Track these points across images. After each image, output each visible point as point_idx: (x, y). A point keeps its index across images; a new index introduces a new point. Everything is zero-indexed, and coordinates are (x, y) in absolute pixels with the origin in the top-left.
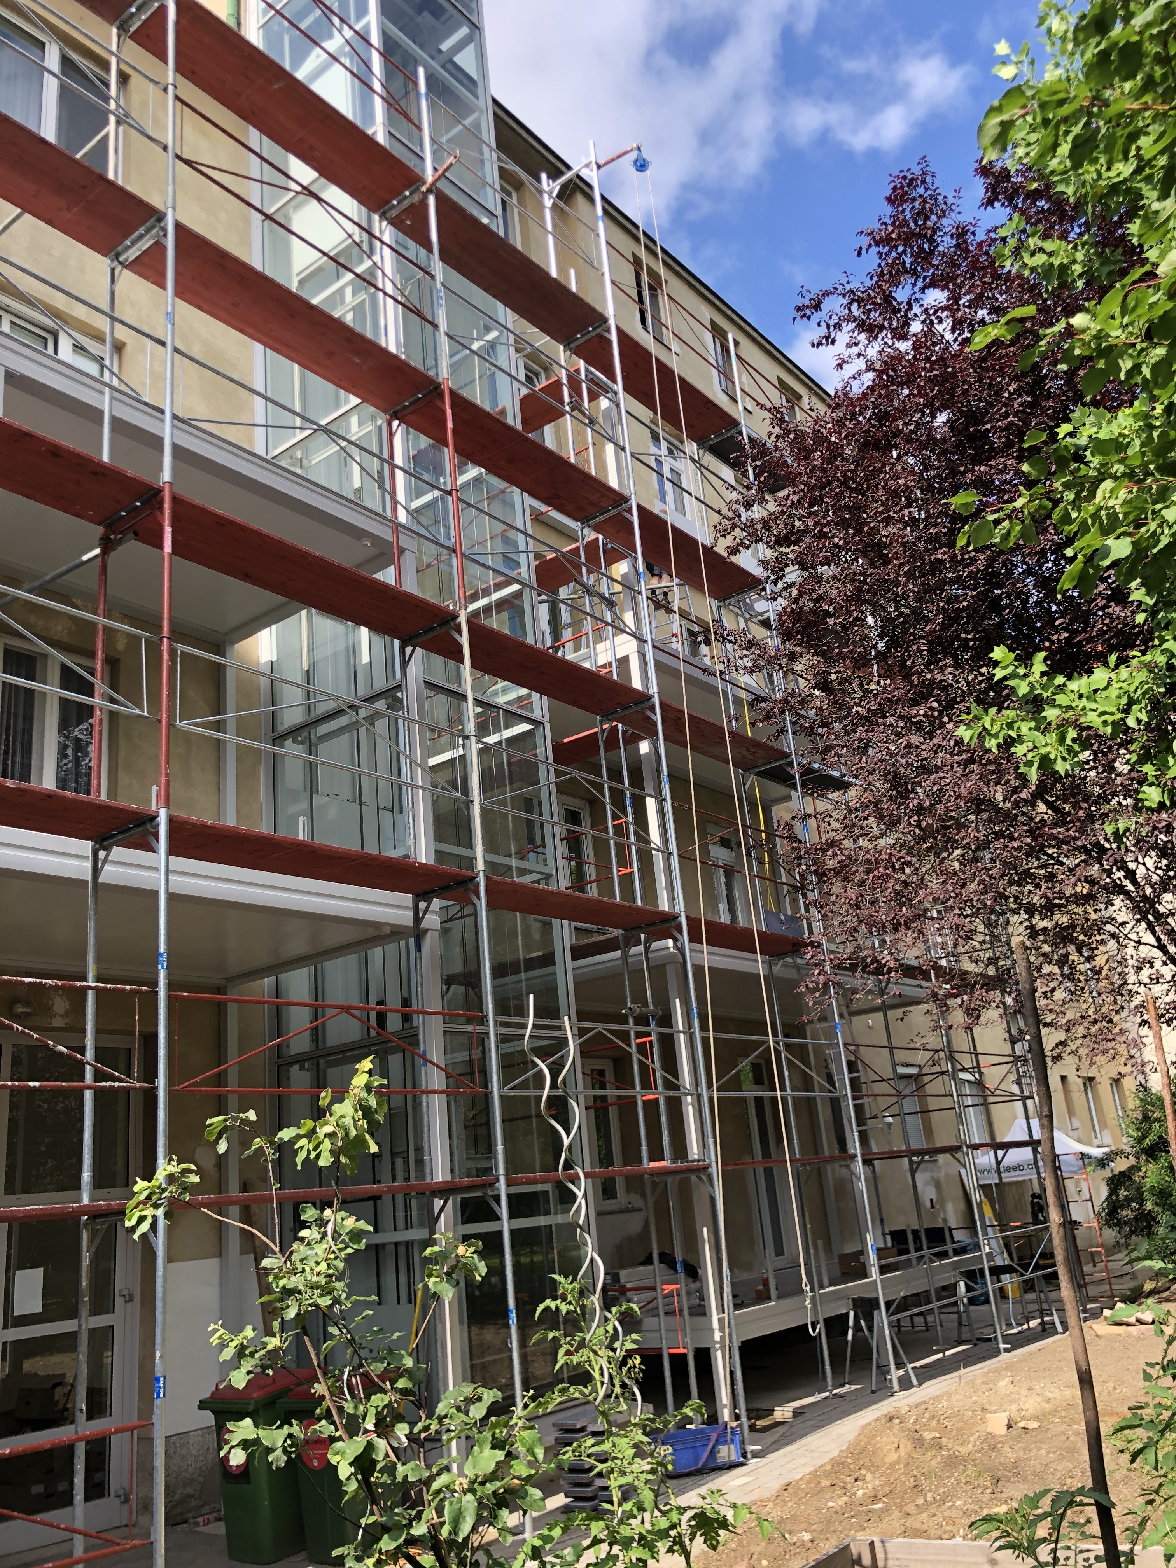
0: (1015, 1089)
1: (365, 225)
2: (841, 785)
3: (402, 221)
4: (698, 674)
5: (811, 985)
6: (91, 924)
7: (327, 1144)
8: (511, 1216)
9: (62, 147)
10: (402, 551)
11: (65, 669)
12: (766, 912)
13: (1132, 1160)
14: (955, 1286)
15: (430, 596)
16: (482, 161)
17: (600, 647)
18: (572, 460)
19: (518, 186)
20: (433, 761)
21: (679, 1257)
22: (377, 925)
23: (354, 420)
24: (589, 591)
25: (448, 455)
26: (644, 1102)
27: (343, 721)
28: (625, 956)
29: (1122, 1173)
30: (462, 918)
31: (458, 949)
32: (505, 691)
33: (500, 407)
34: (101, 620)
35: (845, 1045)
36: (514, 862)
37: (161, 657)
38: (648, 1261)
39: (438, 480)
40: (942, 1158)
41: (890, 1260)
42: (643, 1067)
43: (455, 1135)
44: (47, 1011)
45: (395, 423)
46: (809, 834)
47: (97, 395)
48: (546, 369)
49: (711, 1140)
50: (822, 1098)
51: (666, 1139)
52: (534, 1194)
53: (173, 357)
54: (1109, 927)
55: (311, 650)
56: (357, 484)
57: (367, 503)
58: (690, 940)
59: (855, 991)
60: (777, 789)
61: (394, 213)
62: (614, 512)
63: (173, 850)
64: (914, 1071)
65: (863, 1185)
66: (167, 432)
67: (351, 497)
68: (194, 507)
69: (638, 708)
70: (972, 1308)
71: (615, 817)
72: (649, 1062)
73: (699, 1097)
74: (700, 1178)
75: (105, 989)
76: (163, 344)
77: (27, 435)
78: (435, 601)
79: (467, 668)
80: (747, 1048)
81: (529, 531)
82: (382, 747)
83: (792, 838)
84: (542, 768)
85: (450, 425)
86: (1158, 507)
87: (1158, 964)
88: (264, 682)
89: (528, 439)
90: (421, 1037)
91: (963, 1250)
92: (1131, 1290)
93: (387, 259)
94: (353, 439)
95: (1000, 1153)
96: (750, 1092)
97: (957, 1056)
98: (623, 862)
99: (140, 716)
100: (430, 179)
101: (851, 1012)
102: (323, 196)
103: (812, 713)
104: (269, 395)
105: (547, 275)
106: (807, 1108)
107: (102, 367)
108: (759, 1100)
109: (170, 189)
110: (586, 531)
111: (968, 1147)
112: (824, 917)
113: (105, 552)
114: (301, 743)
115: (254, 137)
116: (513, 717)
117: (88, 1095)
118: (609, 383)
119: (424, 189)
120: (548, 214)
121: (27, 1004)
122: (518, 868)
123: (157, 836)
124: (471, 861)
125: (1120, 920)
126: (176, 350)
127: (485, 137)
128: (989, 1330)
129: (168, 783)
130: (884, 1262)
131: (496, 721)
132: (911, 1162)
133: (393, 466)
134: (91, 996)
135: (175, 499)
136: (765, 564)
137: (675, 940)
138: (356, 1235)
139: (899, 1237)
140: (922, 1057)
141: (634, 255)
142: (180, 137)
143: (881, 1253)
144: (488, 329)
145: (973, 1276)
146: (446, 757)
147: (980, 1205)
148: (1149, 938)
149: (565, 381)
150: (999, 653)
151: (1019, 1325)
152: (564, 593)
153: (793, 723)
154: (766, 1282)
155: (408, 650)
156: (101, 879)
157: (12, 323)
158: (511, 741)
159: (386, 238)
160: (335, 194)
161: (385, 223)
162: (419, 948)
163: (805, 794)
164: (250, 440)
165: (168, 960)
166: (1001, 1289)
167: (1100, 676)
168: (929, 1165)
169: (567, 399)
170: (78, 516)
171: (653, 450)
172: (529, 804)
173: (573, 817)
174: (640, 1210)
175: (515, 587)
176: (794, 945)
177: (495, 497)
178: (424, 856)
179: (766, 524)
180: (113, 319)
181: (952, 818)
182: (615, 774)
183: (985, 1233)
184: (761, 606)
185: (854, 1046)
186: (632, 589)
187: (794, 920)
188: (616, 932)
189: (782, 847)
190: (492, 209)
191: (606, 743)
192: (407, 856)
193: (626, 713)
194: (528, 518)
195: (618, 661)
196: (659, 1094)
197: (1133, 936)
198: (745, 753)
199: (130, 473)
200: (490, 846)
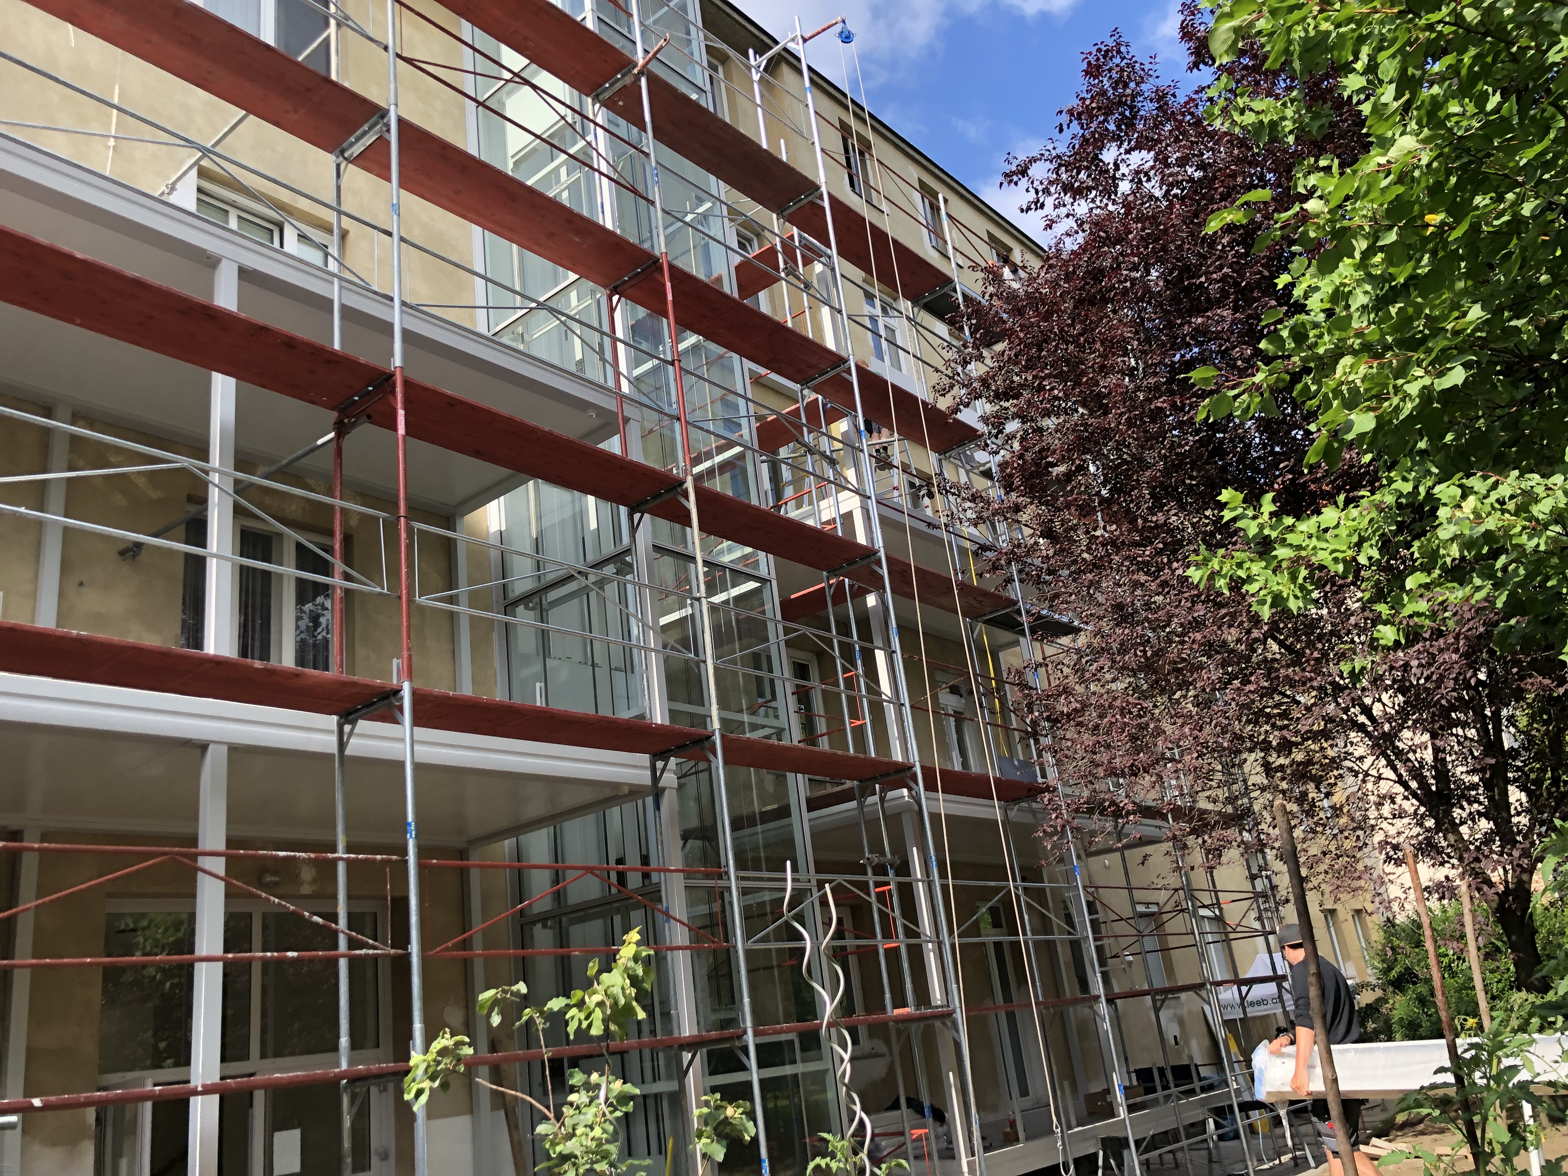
0: (1257, 925)
1: (577, 108)
2: (1070, 630)
3: (616, 103)
4: (923, 527)
5: (1049, 830)
6: (339, 796)
7: (598, 1014)
8: (760, 1066)
9: (282, 50)
10: (626, 420)
11: (299, 546)
12: (999, 757)
13: (1379, 993)
14: (1203, 1123)
15: (653, 463)
16: (689, 42)
17: (824, 504)
18: (790, 324)
19: (724, 59)
20: (664, 621)
21: (926, 1104)
22: (615, 785)
23: (573, 295)
24: (811, 451)
25: (666, 326)
26: (886, 950)
27: (572, 586)
28: (861, 805)
29: (1368, 1006)
30: (696, 773)
31: (692, 805)
32: (730, 550)
33: (715, 275)
34: (337, 502)
35: (1084, 887)
36: (746, 718)
37: (399, 535)
38: (896, 1106)
39: (657, 347)
40: (1183, 996)
41: (1139, 1099)
42: (883, 916)
43: (699, 987)
44: (295, 878)
45: (615, 298)
46: (1039, 682)
47: (326, 285)
48: (758, 235)
49: (954, 986)
50: (1062, 941)
51: (909, 986)
52: (779, 1044)
53: (399, 247)
54: (1347, 763)
55: (539, 518)
56: (579, 356)
57: (589, 374)
58: (926, 789)
59: (1093, 834)
60: (1005, 636)
61: (606, 95)
62: (832, 373)
63: (418, 721)
64: (1154, 909)
65: (1107, 1025)
66: (397, 318)
67: (573, 369)
68: (425, 389)
69: (865, 563)
70: (1222, 1144)
71: (845, 670)
72: (889, 911)
73: (940, 944)
74: (944, 1024)
75: (356, 859)
76: (390, 234)
77: (263, 330)
78: (657, 467)
79: (694, 533)
80: (985, 894)
81: (749, 396)
82: (613, 611)
83: (1023, 685)
84: (771, 626)
85: (670, 297)
86: (1400, 382)
87: (1399, 799)
88: (494, 555)
89: (745, 306)
90: (663, 894)
91: (1211, 1087)
92: (1383, 1122)
93: (602, 140)
94: (572, 313)
95: (1244, 989)
96: (990, 937)
97: (1197, 894)
98: (855, 714)
99: (380, 594)
100: (641, 62)
101: (1088, 852)
102: (534, 82)
103: (1038, 562)
104: (489, 275)
105: (759, 147)
106: (1047, 950)
107: (327, 255)
108: (998, 945)
109: (392, 87)
110: (806, 392)
111: (1212, 984)
112: (1059, 763)
113: (339, 436)
114: (532, 609)
115: (466, 30)
116: (739, 576)
117: (343, 963)
118: (823, 247)
119: (636, 71)
120: (756, 86)
121: (275, 873)
122: (750, 724)
123: (401, 709)
124: (704, 719)
125: (1357, 754)
126: (402, 239)
127: (691, 17)
128: (1240, 1165)
129: (410, 658)
130: (1131, 1101)
131: (723, 579)
132: (1154, 1001)
133: (615, 340)
134: (341, 867)
135: (407, 383)
136: (985, 419)
137: (910, 789)
138: (624, 1099)
139: (1144, 1075)
140: (1162, 896)
141: (841, 121)
142: (399, 34)
143: (1128, 1091)
144: (700, 201)
145: (1221, 1113)
146: (675, 616)
147: (1226, 1042)
148: (1388, 773)
149: (779, 248)
150: (1226, 495)
151: (1270, 1160)
152: (784, 452)
153: (1020, 572)
154: (1013, 1124)
155: (637, 516)
156: (348, 752)
157: (239, 217)
158: (738, 599)
159: (599, 120)
160: (545, 79)
161: (597, 106)
162: (657, 806)
163: (1033, 640)
164: (473, 319)
165: (417, 829)
166: (1251, 1125)
167: (1330, 515)
168: (1172, 1002)
169: (782, 265)
170: (312, 402)
171: (867, 309)
172: (760, 661)
173: (801, 671)
174: (882, 1055)
175: (738, 449)
176: (1030, 790)
177: (713, 362)
178: (659, 717)
179: (984, 381)
180: (340, 213)
181: (1183, 660)
182: (844, 628)
183: (1232, 1070)
184: (981, 456)
185: (1091, 886)
186: (853, 448)
187: (1027, 764)
188: (848, 784)
189: (1012, 694)
190: (701, 85)
191: (833, 597)
192: (642, 717)
193: (854, 567)
194: (748, 381)
195: (841, 516)
196: (901, 942)
197: (1374, 772)
198: (973, 602)
199: (362, 360)
200: (723, 704)
